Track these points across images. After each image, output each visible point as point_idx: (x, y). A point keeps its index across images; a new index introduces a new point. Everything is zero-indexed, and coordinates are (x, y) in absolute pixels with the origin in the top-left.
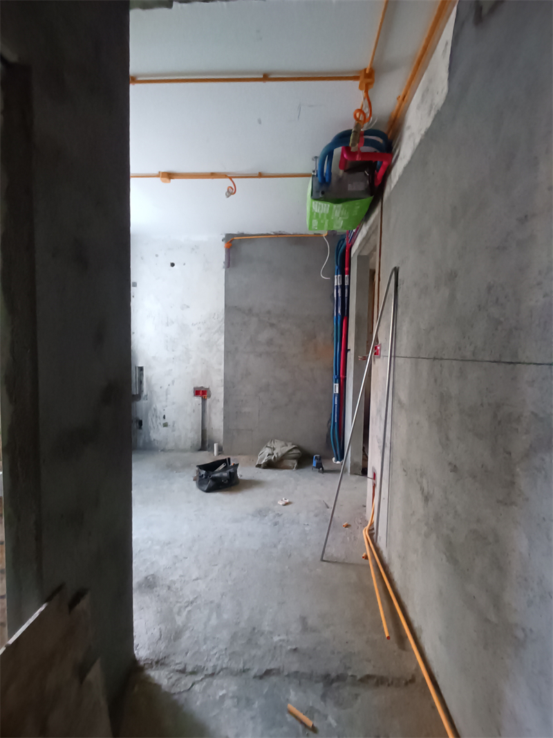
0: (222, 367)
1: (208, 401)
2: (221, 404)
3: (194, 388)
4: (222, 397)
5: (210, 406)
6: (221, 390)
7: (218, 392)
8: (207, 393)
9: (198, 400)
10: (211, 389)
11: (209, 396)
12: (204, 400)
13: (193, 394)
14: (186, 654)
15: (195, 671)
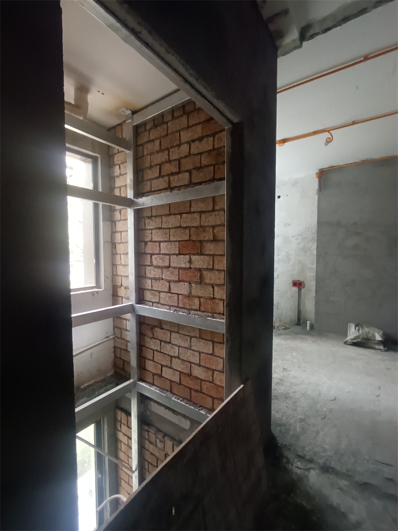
0: (315, 266)
1: (303, 290)
3: (293, 281)
4: (314, 288)
5: (304, 294)
6: (313, 283)
7: (311, 285)
8: (303, 285)
9: (296, 289)
10: (305, 282)
11: (304, 287)
12: (300, 290)
13: (292, 285)
14: (304, 448)
15: (311, 461)
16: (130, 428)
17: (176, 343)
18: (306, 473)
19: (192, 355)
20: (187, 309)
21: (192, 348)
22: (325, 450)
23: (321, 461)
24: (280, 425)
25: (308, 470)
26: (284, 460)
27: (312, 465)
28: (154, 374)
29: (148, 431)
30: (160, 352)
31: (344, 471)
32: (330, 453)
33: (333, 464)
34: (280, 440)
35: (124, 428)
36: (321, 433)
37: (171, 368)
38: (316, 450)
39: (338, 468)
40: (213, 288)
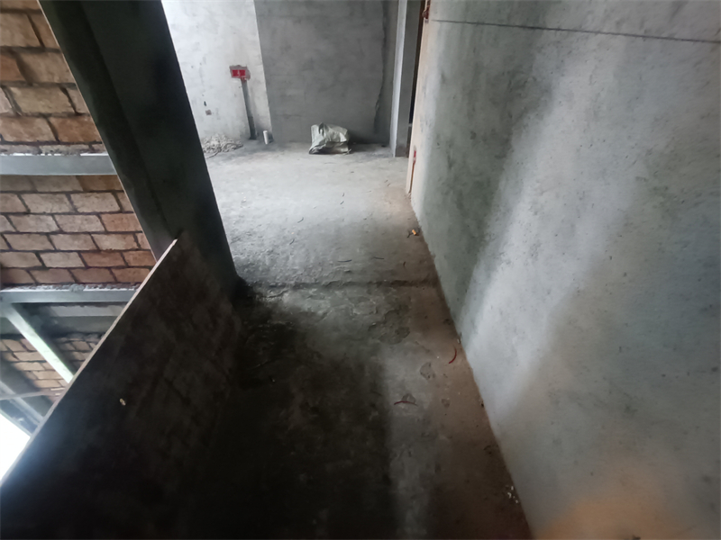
0: (257, 38)
1: (249, 83)
2: (263, 87)
3: (231, 67)
4: (262, 78)
5: (252, 89)
6: (261, 68)
7: (257, 72)
8: (246, 73)
9: (237, 82)
10: (249, 68)
11: (249, 77)
12: (244, 82)
13: (230, 75)
14: (275, 278)
15: (284, 286)
16: (32, 351)
17: (42, 209)
18: (280, 298)
19: (85, 222)
20: (28, 144)
21: (80, 210)
22: (295, 271)
23: (292, 282)
24: (247, 266)
25: (282, 295)
26: (257, 296)
27: (285, 289)
28: (28, 270)
29: (70, 342)
30: (18, 233)
31: (313, 281)
32: (300, 272)
33: (303, 280)
34: (249, 281)
35: (23, 356)
36: (291, 258)
37: (56, 251)
38: (287, 274)
39: (308, 281)
40: (65, 91)
